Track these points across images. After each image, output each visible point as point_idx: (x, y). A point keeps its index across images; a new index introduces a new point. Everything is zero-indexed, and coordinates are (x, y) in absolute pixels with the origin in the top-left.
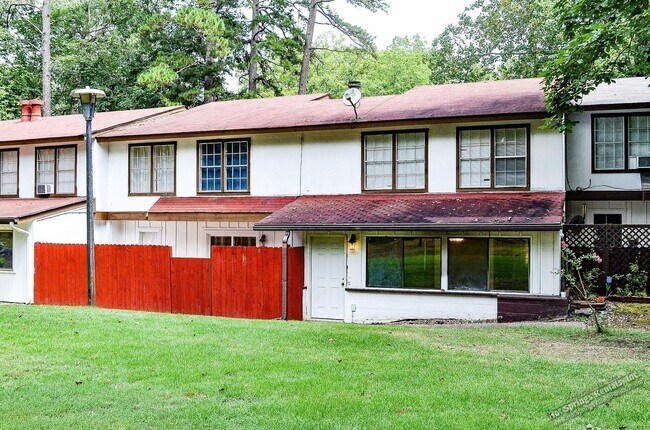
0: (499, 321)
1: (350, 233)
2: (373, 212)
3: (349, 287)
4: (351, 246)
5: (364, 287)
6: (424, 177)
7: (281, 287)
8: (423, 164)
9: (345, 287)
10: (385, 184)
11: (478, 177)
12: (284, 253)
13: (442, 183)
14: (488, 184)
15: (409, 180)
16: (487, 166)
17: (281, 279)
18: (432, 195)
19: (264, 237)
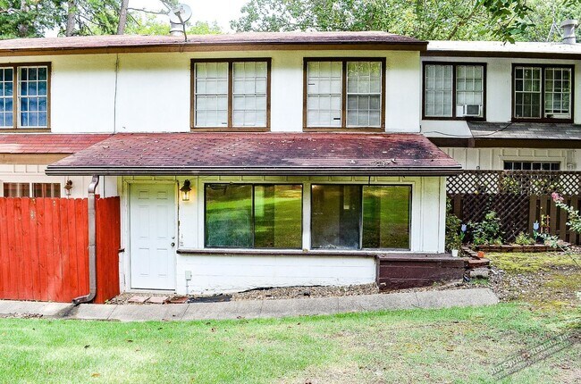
0: (382, 289)
1: (182, 179)
2: (211, 151)
3: (182, 248)
4: (183, 195)
5: (201, 248)
6: (265, 113)
7: (87, 253)
8: (265, 99)
9: (176, 248)
10: (220, 121)
11: (326, 115)
12: (91, 205)
13: (287, 121)
14: (338, 124)
15: (249, 117)
16: (338, 102)
17: (87, 243)
18: (275, 134)
19: (70, 183)
